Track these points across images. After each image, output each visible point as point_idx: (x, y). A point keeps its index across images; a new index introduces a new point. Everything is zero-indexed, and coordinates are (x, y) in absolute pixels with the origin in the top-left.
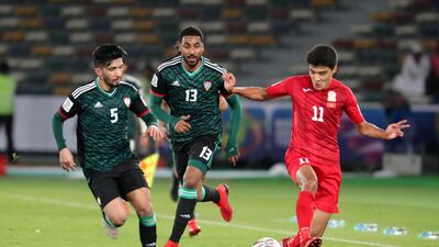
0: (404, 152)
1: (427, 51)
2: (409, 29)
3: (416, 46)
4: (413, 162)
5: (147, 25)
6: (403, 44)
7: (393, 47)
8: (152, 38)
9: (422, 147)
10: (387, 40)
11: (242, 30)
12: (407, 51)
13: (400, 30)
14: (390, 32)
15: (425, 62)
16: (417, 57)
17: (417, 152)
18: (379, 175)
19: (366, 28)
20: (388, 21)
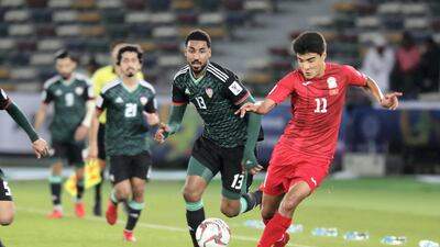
0: (366, 151)
1: (391, 44)
2: (371, 21)
3: (379, 39)
4: (376, 163)
5: (92, 16)
6: (365, 37)
7: (354, 40)
8: (96, 30)
9: (386, 147)
10: (349, 33)
11: (193, 22)
12: (370, 44)
13: (363, 21)
14: (352, 25)
15: (389, 55)
16: (381, 51)
17: (380, 151)
18: (339, 176)
19: (326, 19)
20: (350, 12)
